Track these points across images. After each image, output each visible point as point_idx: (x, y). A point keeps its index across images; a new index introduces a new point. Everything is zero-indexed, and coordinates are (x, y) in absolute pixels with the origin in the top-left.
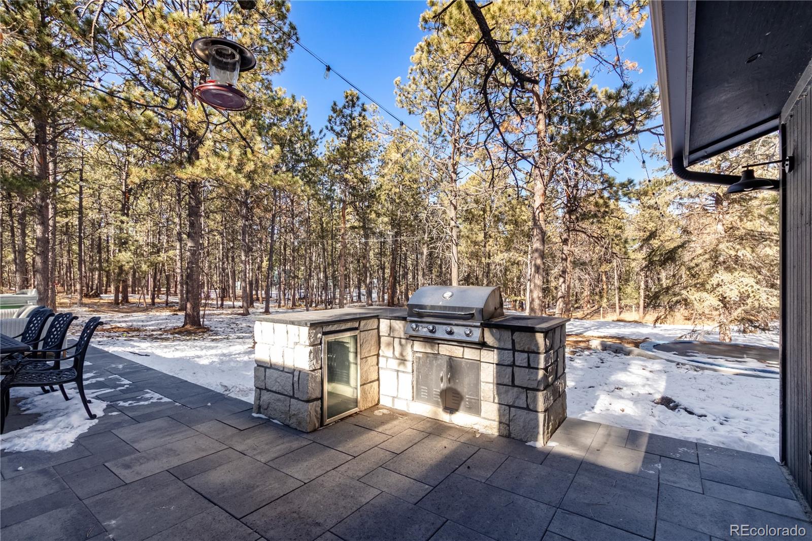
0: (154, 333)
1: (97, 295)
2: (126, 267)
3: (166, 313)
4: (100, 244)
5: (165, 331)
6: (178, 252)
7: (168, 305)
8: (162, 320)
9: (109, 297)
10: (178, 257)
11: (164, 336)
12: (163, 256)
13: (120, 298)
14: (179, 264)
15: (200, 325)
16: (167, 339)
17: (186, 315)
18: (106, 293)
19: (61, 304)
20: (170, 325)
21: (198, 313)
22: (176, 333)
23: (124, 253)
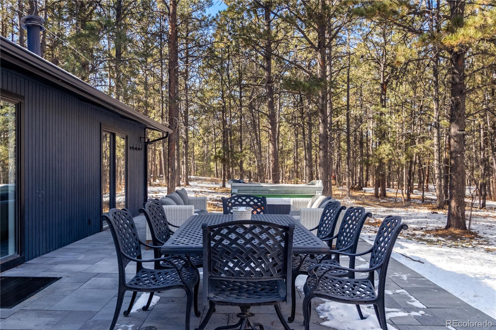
0: (417, 232)
1: (360, 189)
2: (385, 161)
3: (425, 211)
4: (362, 139)
5: (428, 232)
6: (435, 140)
7: (424, 202)
8: (422, 218)
9: (370, 190)
10: (436, 148)
11: (427, 238)
12: (419, 147)
13: (379, 192)
14: (436, 156)
15: (465, 228)
16: (430, 242)
17: (450, 215)
18: (366, 186)
19: (335, 195)
20: (431, 226)
21: (463, 214)
22: (440, 236)
23: (384, 146)
